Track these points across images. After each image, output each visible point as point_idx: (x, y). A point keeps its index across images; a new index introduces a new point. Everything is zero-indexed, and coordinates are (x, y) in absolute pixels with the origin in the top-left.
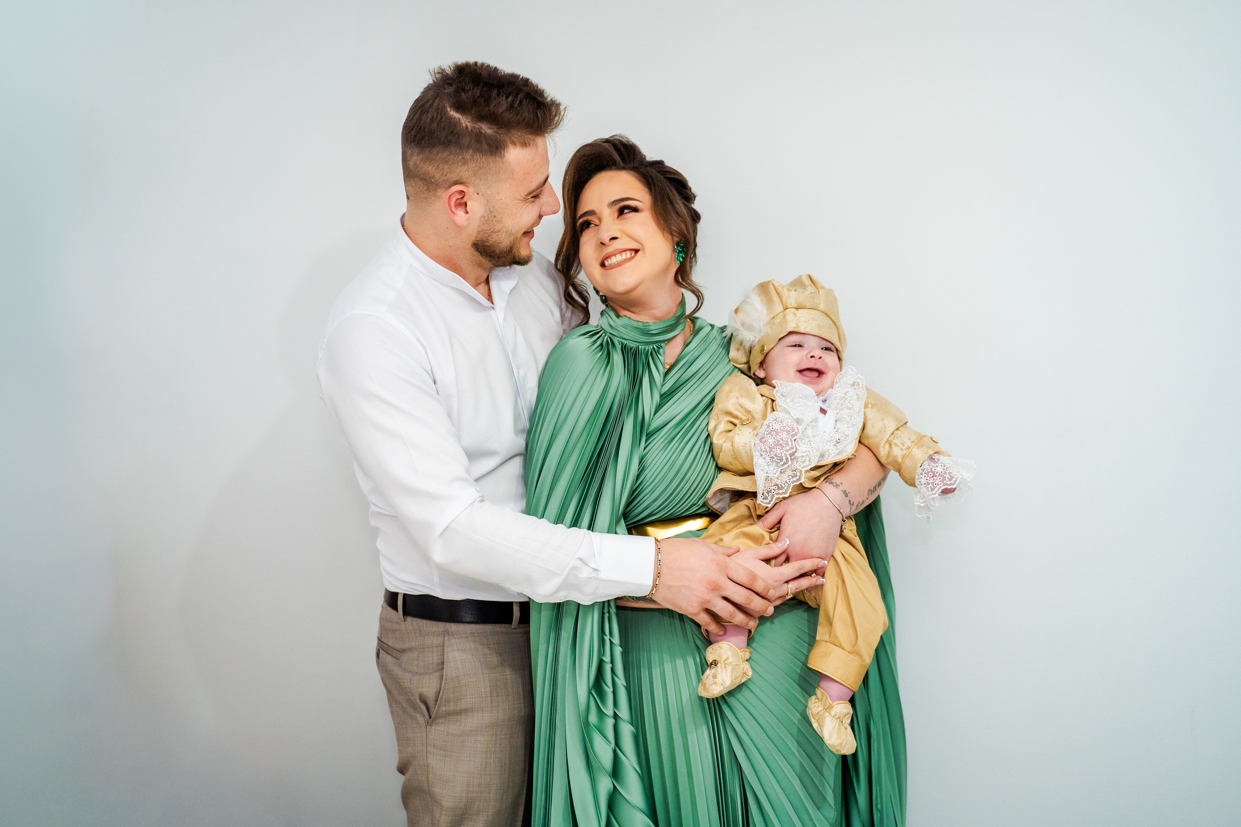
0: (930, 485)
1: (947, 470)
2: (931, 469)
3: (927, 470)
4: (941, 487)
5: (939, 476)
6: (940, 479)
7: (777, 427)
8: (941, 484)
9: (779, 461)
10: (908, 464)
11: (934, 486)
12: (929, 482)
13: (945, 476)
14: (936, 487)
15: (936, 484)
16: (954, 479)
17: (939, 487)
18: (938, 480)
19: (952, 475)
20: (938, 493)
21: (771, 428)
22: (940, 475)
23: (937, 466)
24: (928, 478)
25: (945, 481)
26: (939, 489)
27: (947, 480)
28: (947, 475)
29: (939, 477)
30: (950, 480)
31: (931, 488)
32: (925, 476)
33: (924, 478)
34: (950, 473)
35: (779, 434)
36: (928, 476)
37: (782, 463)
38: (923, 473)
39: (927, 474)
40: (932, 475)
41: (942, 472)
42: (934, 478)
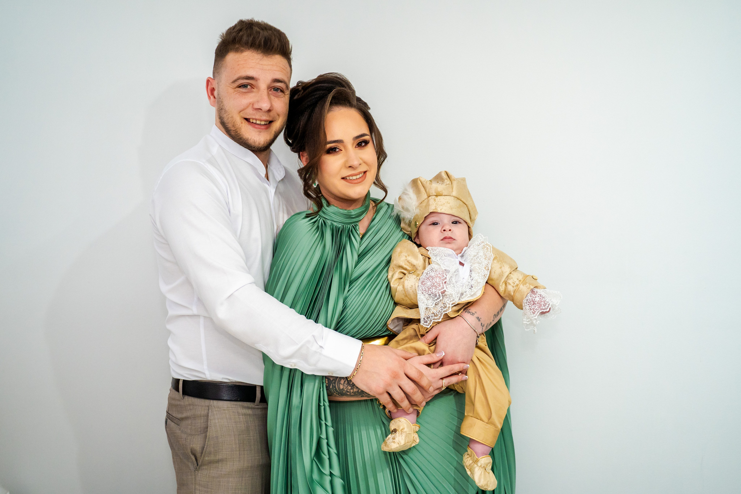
0: (532, 310)
2: (532, 299)
3: (530, 300)
4: (539, 311)
6: (538, 305)
7: (433, 274)
8: (539, 309)
9: (434, 297)
10: (518, 296)
11: (534, 311)
12: (531, 308)
13: (541, 303)
14: (536, 311)
15: (535, 309)
16: (547, 305)
18: (537, 306)
19: (546, 302)
20: (537, 315)
21: (429, 275)
22: (538, 303)
23: (536, 297)
24: (530, 305)
25: (541, 307)
26: (538, 312)
27: (543, 306)
28: (543, 303)
29: (537, 305)
30: (544, 306)
31: (533, 312)
32: (528, 304)
33: (528, 306)
34: (544, 301)
35: (434, 279)
36: (530, 304)
37: (436, 298)
38: (528, 302)
39: (530, 302)
40: (533, 303)
41: (539, 301)
42: (534, 305)
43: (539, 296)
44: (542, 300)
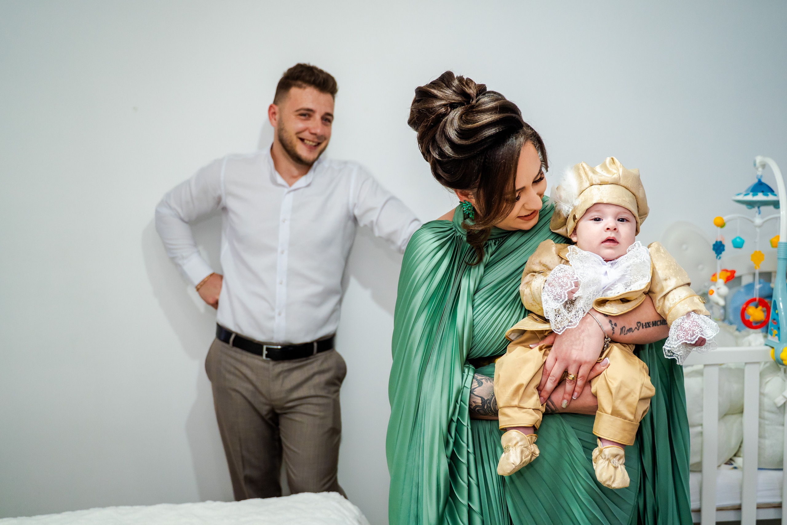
1: (692, 328)
4: (682, 340)
5: (684, 331)
6: (684, 334)
7: (561, 275)
8: (683, 338)
9: (559, 299)
12: (676, 334)
13: (689, 332)
14: (679, 339)
15: (680, 337)
16: (694, 337)
17: (681, 339)
19: (694, 332)
20: (677, 345)
21: (555, 276)
25: (687, 337)
26: (680, 342)
28: (691, 332)
32: (675, 328)
35: (561, 279)
36: (677, 329)
37: (561, 300)
38: (675, 325)
42: (681, 331)
43: (689, 323)
44: (691, 329)
